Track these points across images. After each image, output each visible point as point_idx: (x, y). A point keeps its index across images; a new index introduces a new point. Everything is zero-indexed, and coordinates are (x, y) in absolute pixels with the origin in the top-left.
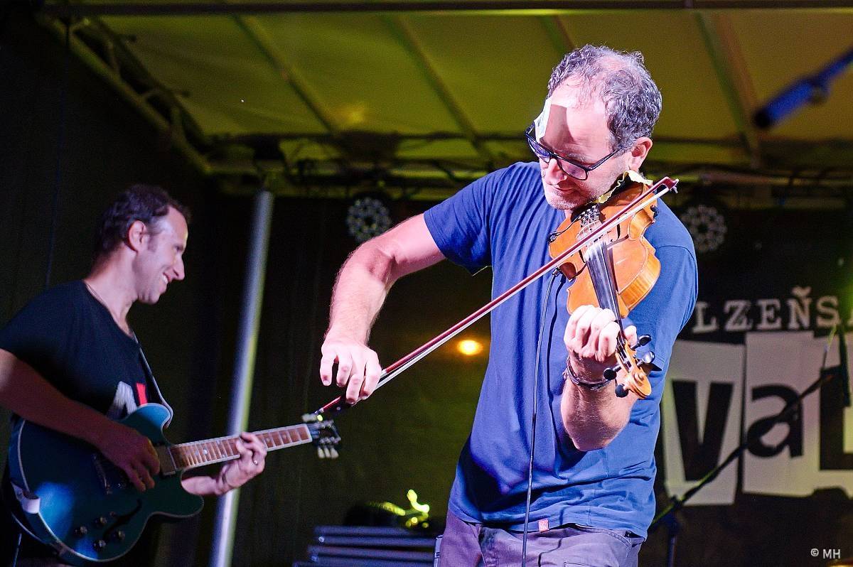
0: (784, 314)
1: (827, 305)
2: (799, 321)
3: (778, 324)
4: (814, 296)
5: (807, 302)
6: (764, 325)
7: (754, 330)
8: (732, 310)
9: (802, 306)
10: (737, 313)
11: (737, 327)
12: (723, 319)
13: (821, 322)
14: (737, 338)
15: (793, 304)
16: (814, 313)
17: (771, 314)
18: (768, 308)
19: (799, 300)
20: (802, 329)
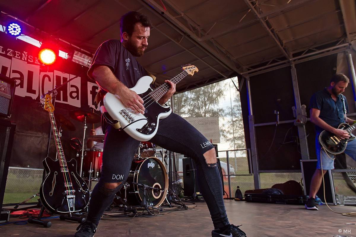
0: (21, 56)
1: (30, 57)
2: (24, 58)
3: (19, 58)
4: (28, 54)
5: (26, 55)
6: (16, 57)
7: (14, 57)
8: (9, 51)
9: (25, 56)
10: (10, 52)
11: (10, 55)
12: (7, 52)
13: (29, 60)
14: (10, 58)
15: (23, 54)
16: (28, 58)
17: (18, 55)
18: (18, 53)
19: (25, 54)
20: (25, 60)
